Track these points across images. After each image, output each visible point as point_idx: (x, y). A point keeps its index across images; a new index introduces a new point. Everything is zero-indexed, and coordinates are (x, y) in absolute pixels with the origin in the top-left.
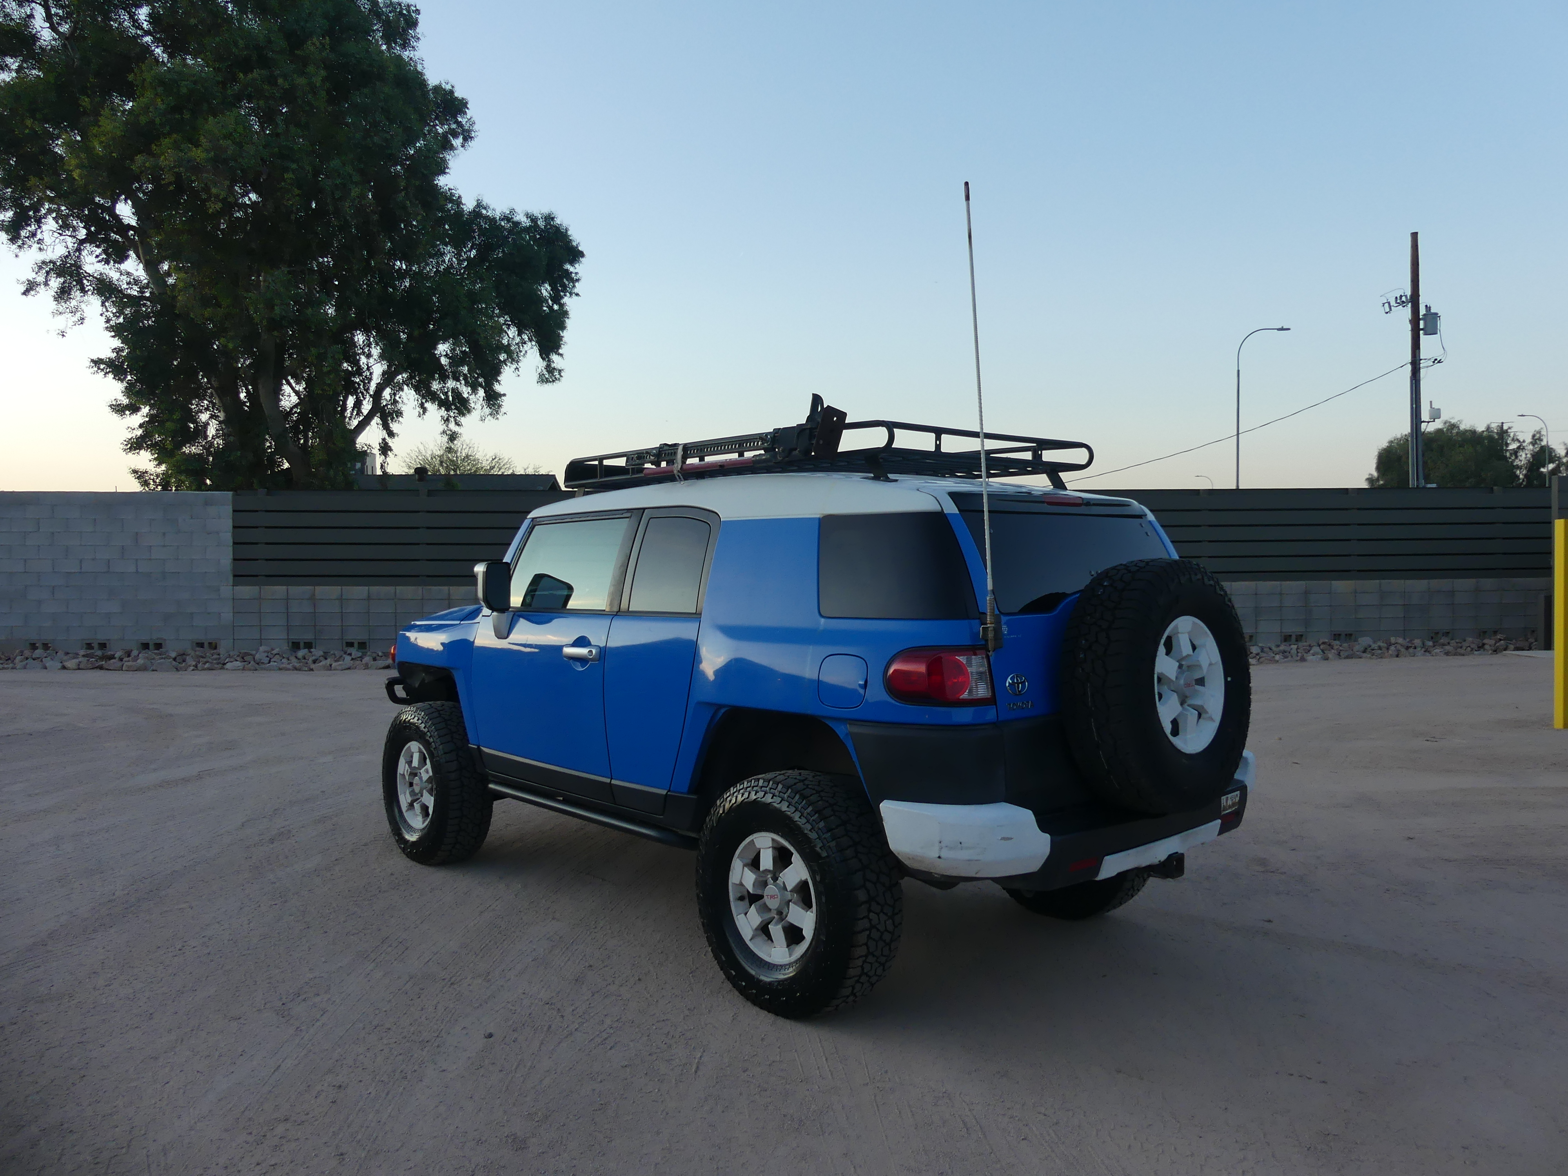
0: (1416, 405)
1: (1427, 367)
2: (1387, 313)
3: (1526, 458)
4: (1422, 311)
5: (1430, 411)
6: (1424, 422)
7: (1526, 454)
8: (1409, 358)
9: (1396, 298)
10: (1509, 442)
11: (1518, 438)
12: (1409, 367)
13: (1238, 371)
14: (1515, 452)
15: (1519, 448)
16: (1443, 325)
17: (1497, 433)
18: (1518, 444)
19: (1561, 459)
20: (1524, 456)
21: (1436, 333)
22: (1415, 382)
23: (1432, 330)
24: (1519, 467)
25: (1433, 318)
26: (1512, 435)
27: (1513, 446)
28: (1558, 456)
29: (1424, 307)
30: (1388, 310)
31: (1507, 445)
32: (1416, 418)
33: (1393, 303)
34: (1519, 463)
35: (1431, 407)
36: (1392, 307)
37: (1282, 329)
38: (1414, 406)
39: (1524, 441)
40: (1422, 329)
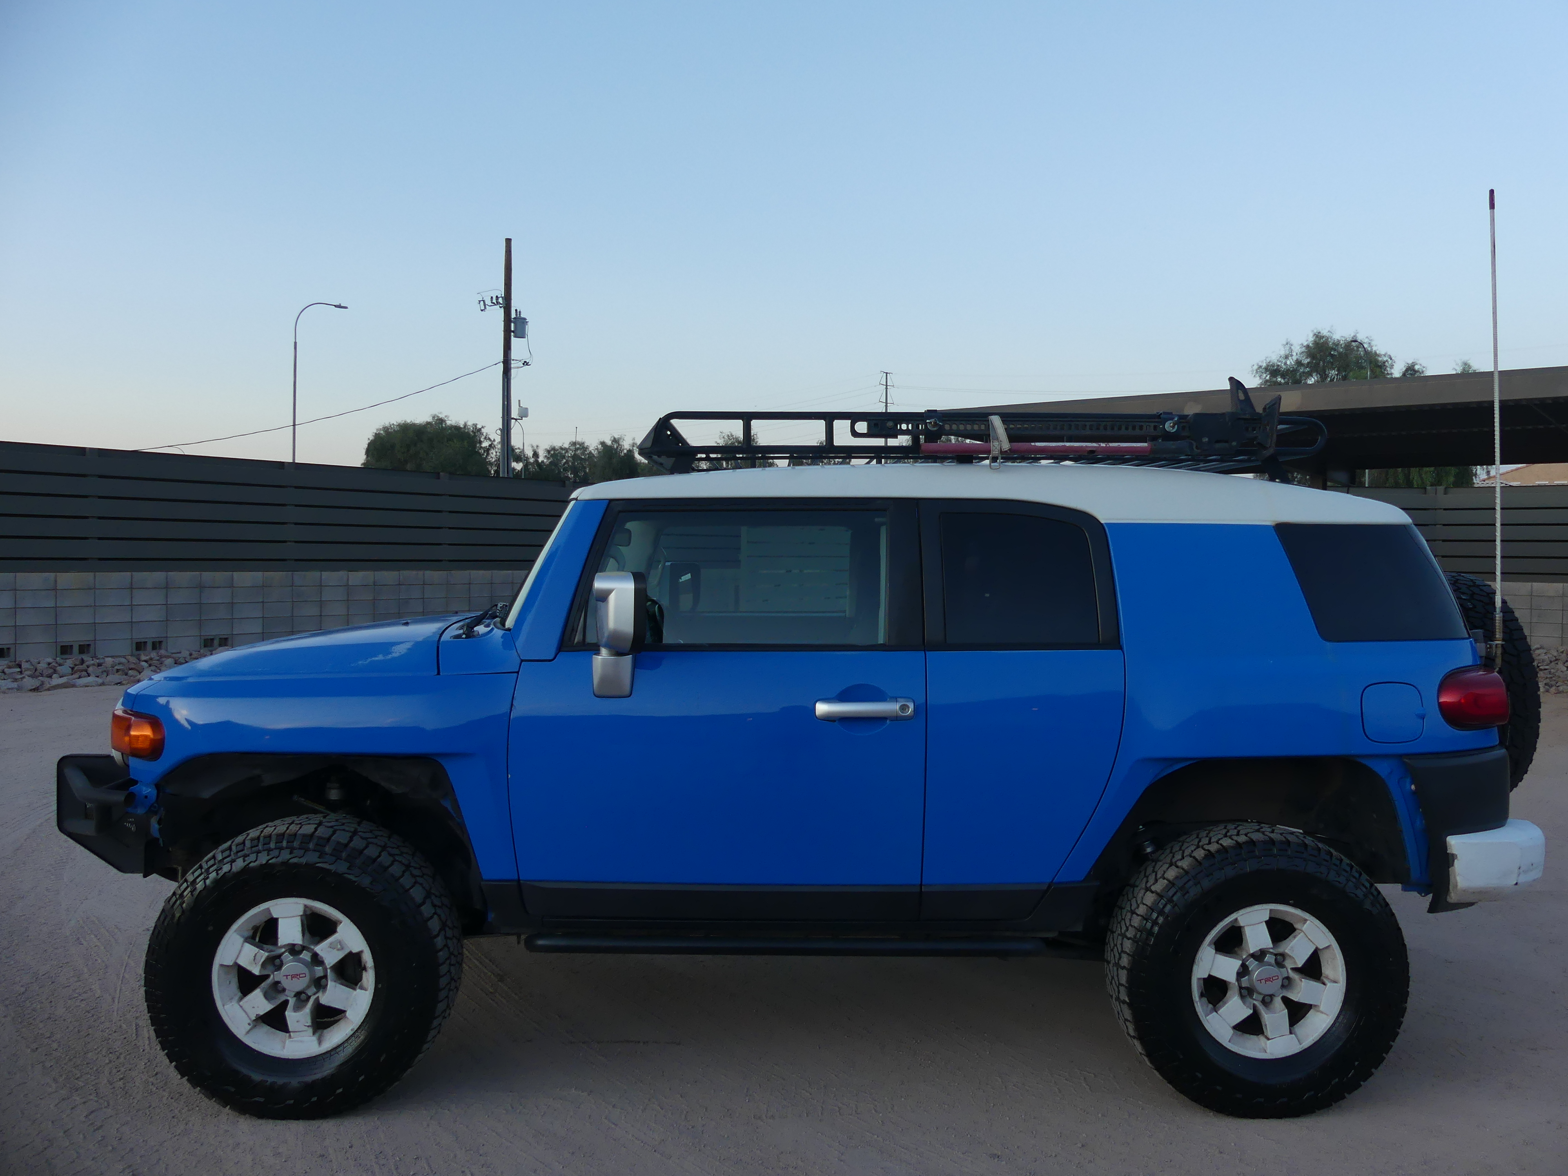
0: (507, 402)
1: (518, 368)
2: (482, 310)
3: (496, 455)
4: (513, 315)
5: (519, 409)
6: (513, 419)
7: (496, 452)
8: (501, 358)
9: (492, 298)
10: (482, 440)
11: (490, 437)
12: (502, 365)
13: (295, 343)
14: (487, 450)
15: (490, 446)
16: (530, 329)
17: (473, 431)
18: (490, 443)
19: (528, 459)
20: (494, 453)
21: (524, 337)
22: (507, 380)
23: (521, 335)
24: (491, 464)
25: (522, 322)
26: (485, 434)
27: (485, 444)
28: (526, 456)
29: (515, 311)
30: (483, 308)
31: (480, 442)
32: (507, 415)
33: (488, 302)
34: (491, 459)
35: (519, 406)
36: (487, 306)
37: (339, 306)
38: (506, 403)
39: (494, 440)
40: (513, 332)
